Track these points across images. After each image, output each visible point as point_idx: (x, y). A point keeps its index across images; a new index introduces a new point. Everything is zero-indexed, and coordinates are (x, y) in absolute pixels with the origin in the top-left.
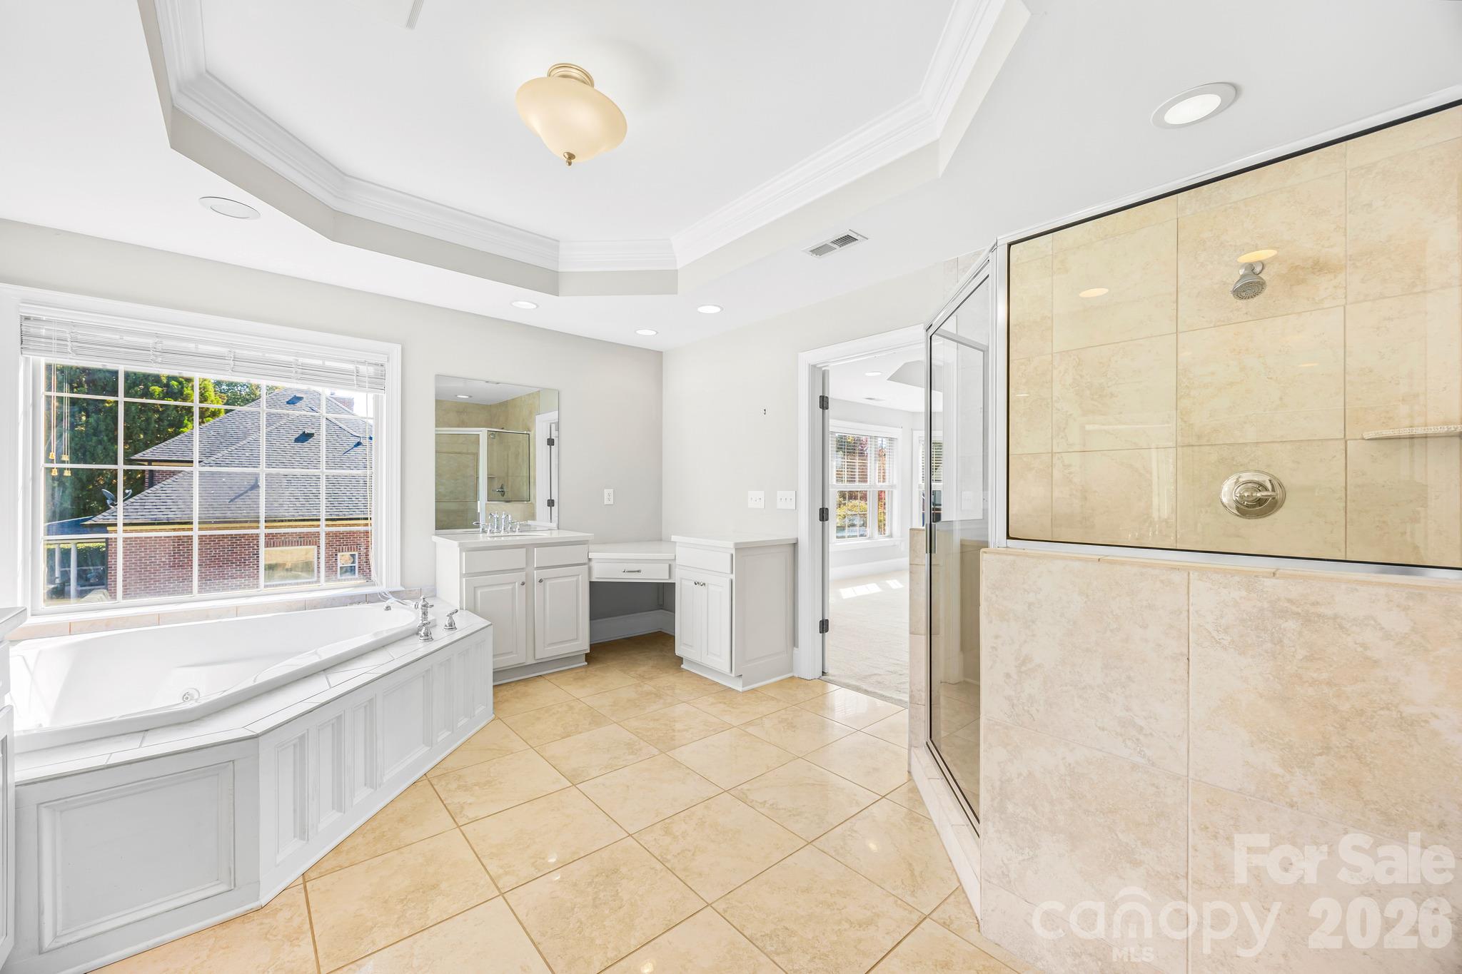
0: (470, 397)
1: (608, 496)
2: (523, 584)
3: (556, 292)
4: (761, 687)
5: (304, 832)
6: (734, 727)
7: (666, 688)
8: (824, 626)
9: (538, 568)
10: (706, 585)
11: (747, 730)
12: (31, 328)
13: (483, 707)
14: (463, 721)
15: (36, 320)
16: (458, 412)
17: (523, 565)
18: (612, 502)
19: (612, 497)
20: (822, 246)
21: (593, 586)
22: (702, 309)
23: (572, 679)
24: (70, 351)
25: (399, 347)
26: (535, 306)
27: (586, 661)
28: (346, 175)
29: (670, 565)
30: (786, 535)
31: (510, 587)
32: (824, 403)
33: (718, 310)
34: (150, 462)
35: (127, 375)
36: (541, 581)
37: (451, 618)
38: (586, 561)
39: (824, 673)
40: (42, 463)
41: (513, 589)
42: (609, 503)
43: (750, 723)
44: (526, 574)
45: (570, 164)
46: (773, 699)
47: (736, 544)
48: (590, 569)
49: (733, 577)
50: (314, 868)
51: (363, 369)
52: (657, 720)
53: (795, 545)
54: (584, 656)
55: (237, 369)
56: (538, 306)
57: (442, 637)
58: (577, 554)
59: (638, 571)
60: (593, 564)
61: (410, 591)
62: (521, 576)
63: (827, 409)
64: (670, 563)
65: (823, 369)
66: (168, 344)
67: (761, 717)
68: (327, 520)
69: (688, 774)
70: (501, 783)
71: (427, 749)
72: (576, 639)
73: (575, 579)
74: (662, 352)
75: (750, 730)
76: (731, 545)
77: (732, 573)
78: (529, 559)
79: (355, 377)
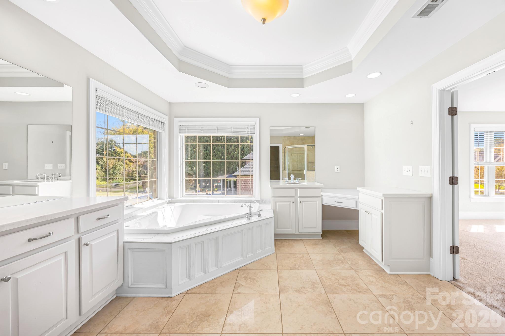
0: (304, 134)
1: (337, 169)
2: (293, 202)
3: (302, 87)
4: (403, 275)
5: (190, 277)
6: (373, 294)
7: (349, 260)
8: (454, 250)
9: (300, 197)
10: (371, 213)
11: (379, 299)
12: (181, 128)
13: (270, 247)
14: (259, 251)
15: (182, 125)
16: (302, 140)
17: (294, 196)
18: (339, 171)
19: (339, 169)
20: (426, 8)
21: (324, 207)
22: (370, 76)
23: (312, 244)
24: (187, 132)
25: (259, 119)
26: (299, 95)
27: (322, 237)
28: (230, 65)
29: (356, 202)
30: (426, 192)
31: (289, 203)
32: (453, 112)
33: (378, 74)
34: (245, 160)
35: (198, 137)
36: (300, 202)
37: (259, 213)
38: (320, 196)
39: (454, 279)
40: (184, 160)
41: (290, 204)
42: (338, 172)
43: (383, 295)
44: (295, 199)
45: (264, 23)
46: (407, 284)
47: (384, 195)
48: (322, 200)
49: (383, 212)
50: (191, 290)
51: (249, 127)
52: (334, 275)
53: (430, 198)
54: (321, 235)
55: (218, 132)
56: (300, 95)
57: (254, 219)
58: (317, 192)
59: (342, 203)
60: (323, 197)
61: (263, 200)
62: (293, 200)
63: (456, 114)
64: (357, 200)
65: (452, 91)
66: (205, 128)
67: (394, 294)
68: (241, 175)
69: (331, 312)
70: (257, 281)
71: (242, 258)
72: (316, 228)
73: (315, 203)
74: (364, 104)
75: (382, 300)
76: (381, 195)
77: (382, 210)
78: (296, 193)
79: (246, 131)
